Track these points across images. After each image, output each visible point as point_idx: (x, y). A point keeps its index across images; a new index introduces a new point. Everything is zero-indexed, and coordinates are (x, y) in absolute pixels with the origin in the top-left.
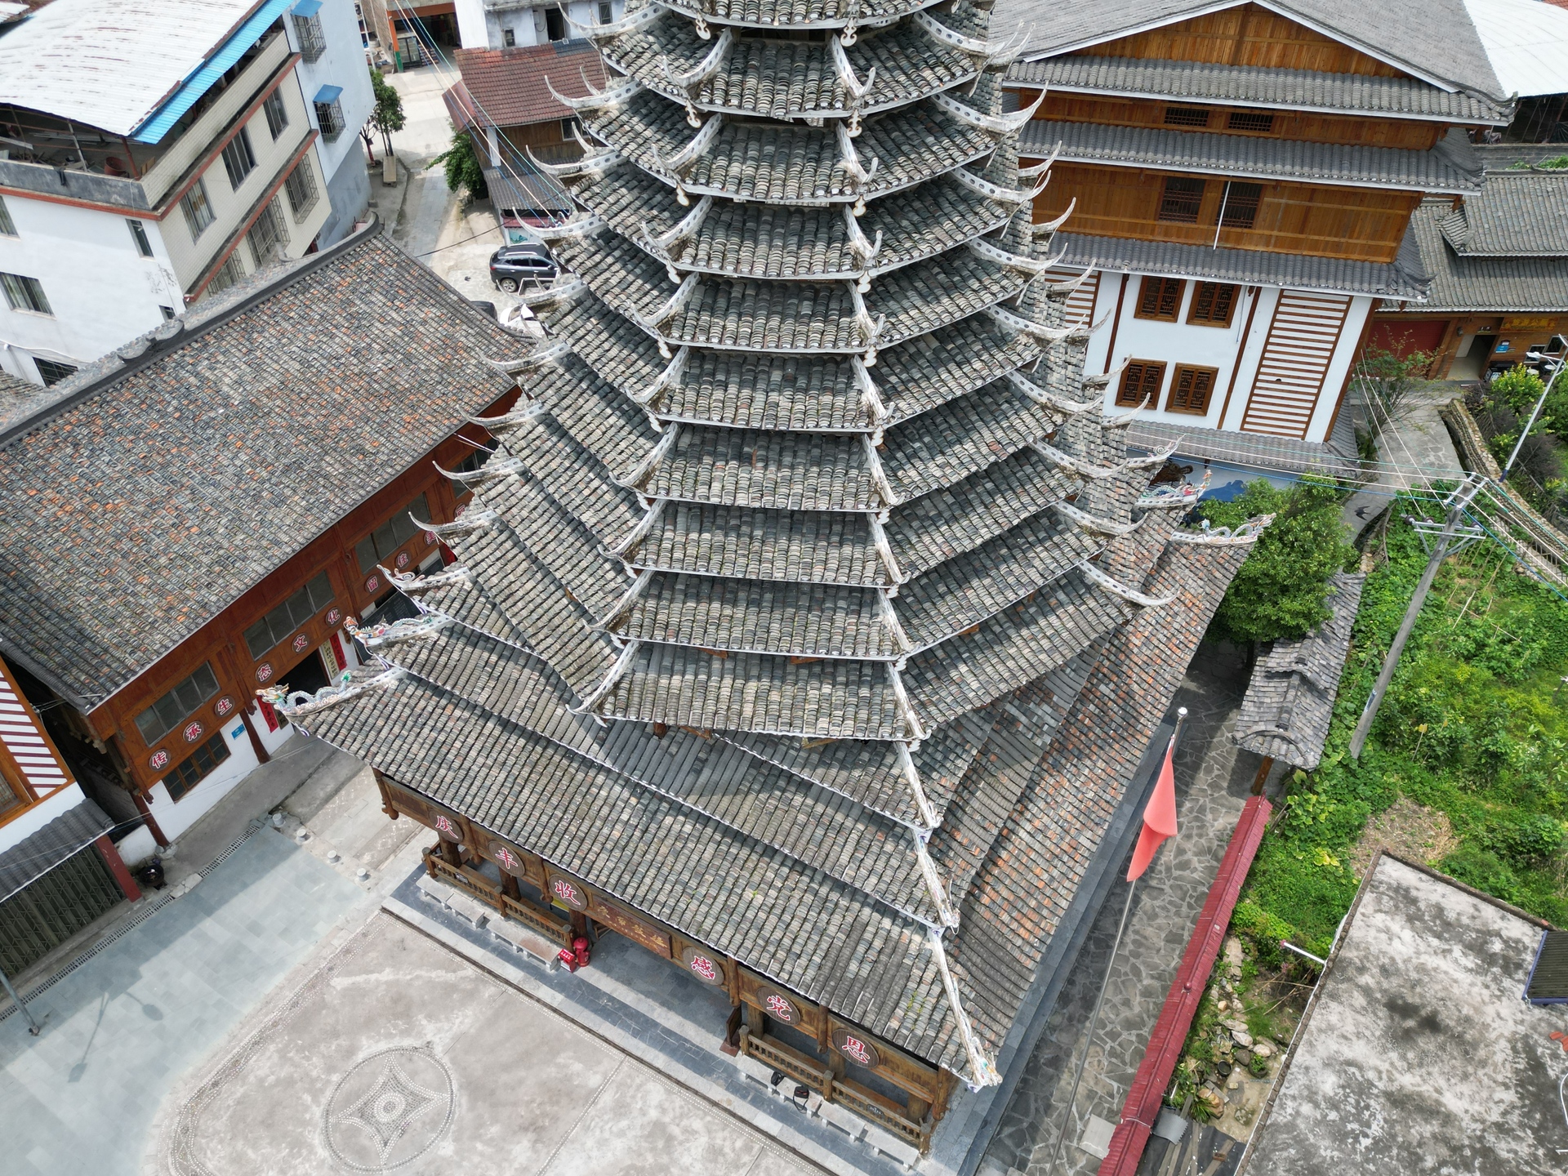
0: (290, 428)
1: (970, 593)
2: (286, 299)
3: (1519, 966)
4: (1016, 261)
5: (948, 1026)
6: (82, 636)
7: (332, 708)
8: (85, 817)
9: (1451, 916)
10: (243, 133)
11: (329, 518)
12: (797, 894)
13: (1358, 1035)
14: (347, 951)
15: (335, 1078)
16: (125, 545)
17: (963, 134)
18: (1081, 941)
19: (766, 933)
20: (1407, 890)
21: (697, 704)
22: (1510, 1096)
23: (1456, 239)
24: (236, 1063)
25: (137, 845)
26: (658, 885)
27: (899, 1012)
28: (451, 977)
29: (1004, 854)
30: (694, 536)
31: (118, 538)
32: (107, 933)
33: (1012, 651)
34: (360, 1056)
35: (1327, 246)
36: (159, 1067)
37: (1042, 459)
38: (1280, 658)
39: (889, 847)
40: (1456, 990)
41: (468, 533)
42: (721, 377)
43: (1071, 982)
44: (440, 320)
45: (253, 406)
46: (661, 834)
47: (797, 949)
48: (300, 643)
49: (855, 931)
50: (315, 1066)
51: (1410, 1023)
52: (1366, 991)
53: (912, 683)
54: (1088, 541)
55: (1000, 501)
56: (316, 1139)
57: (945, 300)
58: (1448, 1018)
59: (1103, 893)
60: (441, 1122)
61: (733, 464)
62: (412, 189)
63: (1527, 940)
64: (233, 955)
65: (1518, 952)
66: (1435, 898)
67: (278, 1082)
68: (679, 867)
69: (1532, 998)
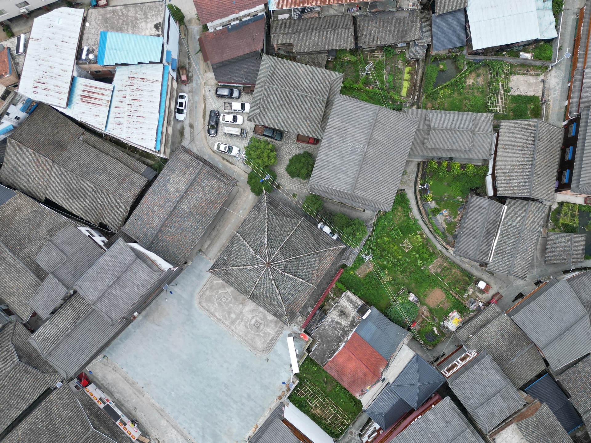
0: (197, 214)
2: (191, 188)
3: (358, 308)
9: (353, 300)
13: (336, 315)
15: (217, 295)
20: (349, 295)
22: (349, 323)
31: (178, 241)
34: (219, 293)
36: (194, 291)
40: (349, 310)
45: (190, 212)
50: (214, 294)
51: (342, 313)
52: (339, 309)
56: (216, 303)
58: (346, 314)
60: (230, 302)
62: (189, 38)
63: (360, 305)
64: (199, 275)
67: (210, 295)
69: (357, 312)
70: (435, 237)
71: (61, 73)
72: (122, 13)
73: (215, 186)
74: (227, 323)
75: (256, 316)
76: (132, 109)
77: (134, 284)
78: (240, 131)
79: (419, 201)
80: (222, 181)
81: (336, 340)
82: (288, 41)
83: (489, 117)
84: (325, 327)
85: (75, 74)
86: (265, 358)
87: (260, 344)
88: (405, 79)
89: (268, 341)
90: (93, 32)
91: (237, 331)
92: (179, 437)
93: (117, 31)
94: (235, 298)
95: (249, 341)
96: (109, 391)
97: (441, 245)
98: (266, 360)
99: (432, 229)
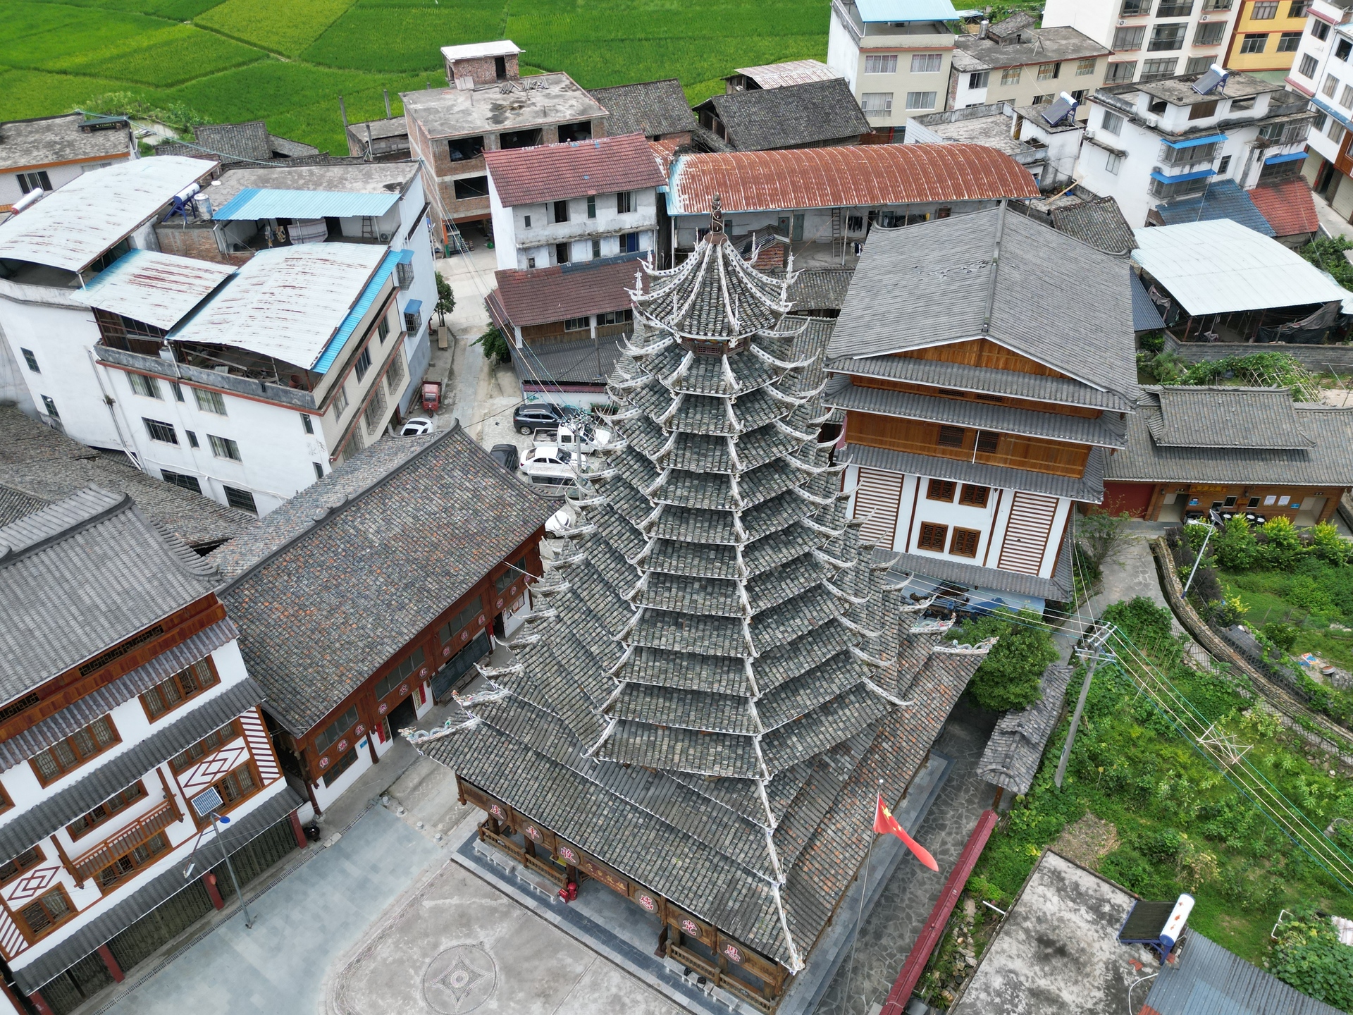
0: (407, 560)
1: (799, 698)
2: (405, 476)
3: (1118, 921)
4: (823, 529)
5: (780, 938)
6: (295, 692)
7: (438, 740)
8: (287, 797)
9: (1083, 889)
10: (366, 350)
11: (429, 618)
12: (701, 862)
13: (1019, 956)
14: (431, 885)
15: (428, 960)
16: (316, 636)
17: (794, 473)
18: (876, 897)
19: (683, 883)
20: (1059, 873)
21: (649, 754)
22: (1100, 994)
23: (1156, 435)
24: (369, 949)
25: (305, 813)
26: (623, 853)
27: (754, 930)
28: (494, 903)
29: (818, 843)
30: (651, 664)
31: (313, 633)
32: (287, 867)
33: (823, 729)
34: (442, 948)
35: (1041, 466)
36: (323, 950)
37: (840, 624)
38: (1007, 723)
39: (752, 838)
40: (1079, 933)
41: (524, 646)
42: (668, 585)
43: (868, 922)
44: (494, 487)
45: (386, 546)
46: (626, 823)
47: (700, 892)
48: (404, 690)
49: (732, 883)
50: (416, 953)
51: (1049, 950)
52: (1027, 931)
53: (766, 747)
54: (865, 669)
55: (816, 648)
56: (418, 995)
57: (784, 550)
58: (1071, 949)
59: (893, 868)
60: (489, 989)
61: (673, 628)
62: (458, 352)
63: (1125, 906)
64: (363, 884)
65: (1118, 912)
66: (1075, 878)
67: (394, 961)
68: (635, 843)
72: (311, 174)
76: (271, 300)
93: (288, 189)
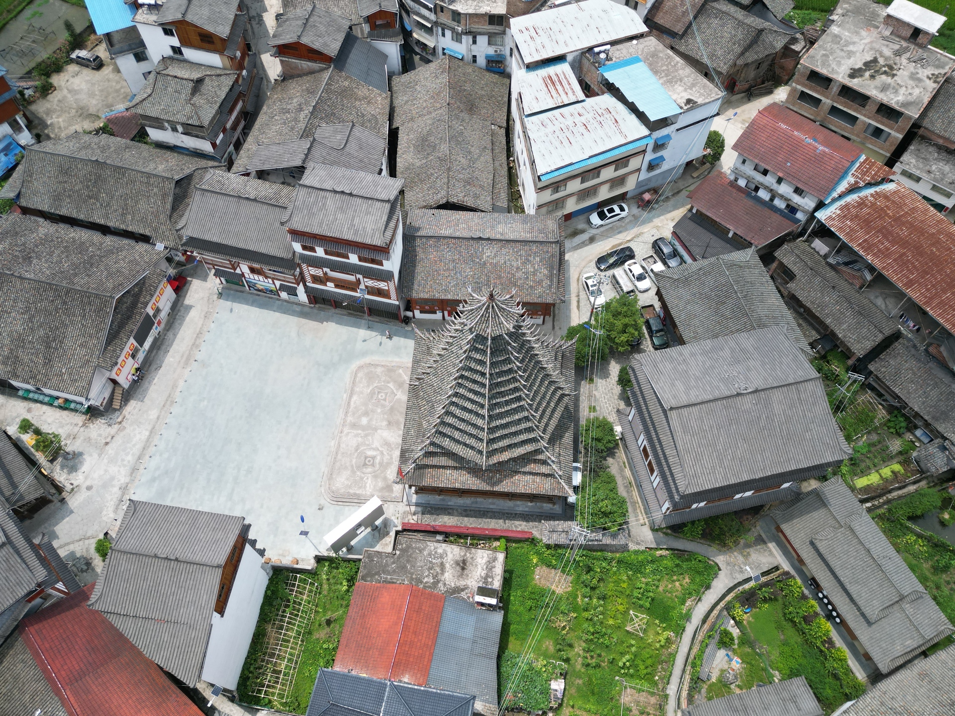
3: (487, 585)
10: (599, 172)
13: (454, 555)
15: (383, 384)
16: (436, 273)
24: (378, 365)
32: (392, 323)
34: (389, 385)
36: (371, 353)
51: (461, 565)
52: (465, 555)
56: (371, 388)
58: (466, 572)
63: (494, 586)
65: (491, 584)
66: (497, 566)
67: (377, 375)
69: (479, 587)
70: (684, 671)
71: (561, 43)
72: (675, 65)
73: (539, 276)
74: (350, 419)
75: (382, 453)
76: (571, 128)
77: (353, 220)
78: (630, 289)
79: (722, 604)
80: (551, 281)
81: (412, 579)
82: (795, 269)
83: (945, 624)
84: (424, 549)
85: (570, 58)
86: (322, 502)
87: (341, 482)
88: (880, 471)
89: (352, 491)
90: (630, 51)
91: (344, 439)
92: (140, 446)
93: (652, 70)
94: (392, 409)
95: (338, 464)
96: (173, 322)
97: (679, 690)
98: (320, 505)
99: (692, 656)
